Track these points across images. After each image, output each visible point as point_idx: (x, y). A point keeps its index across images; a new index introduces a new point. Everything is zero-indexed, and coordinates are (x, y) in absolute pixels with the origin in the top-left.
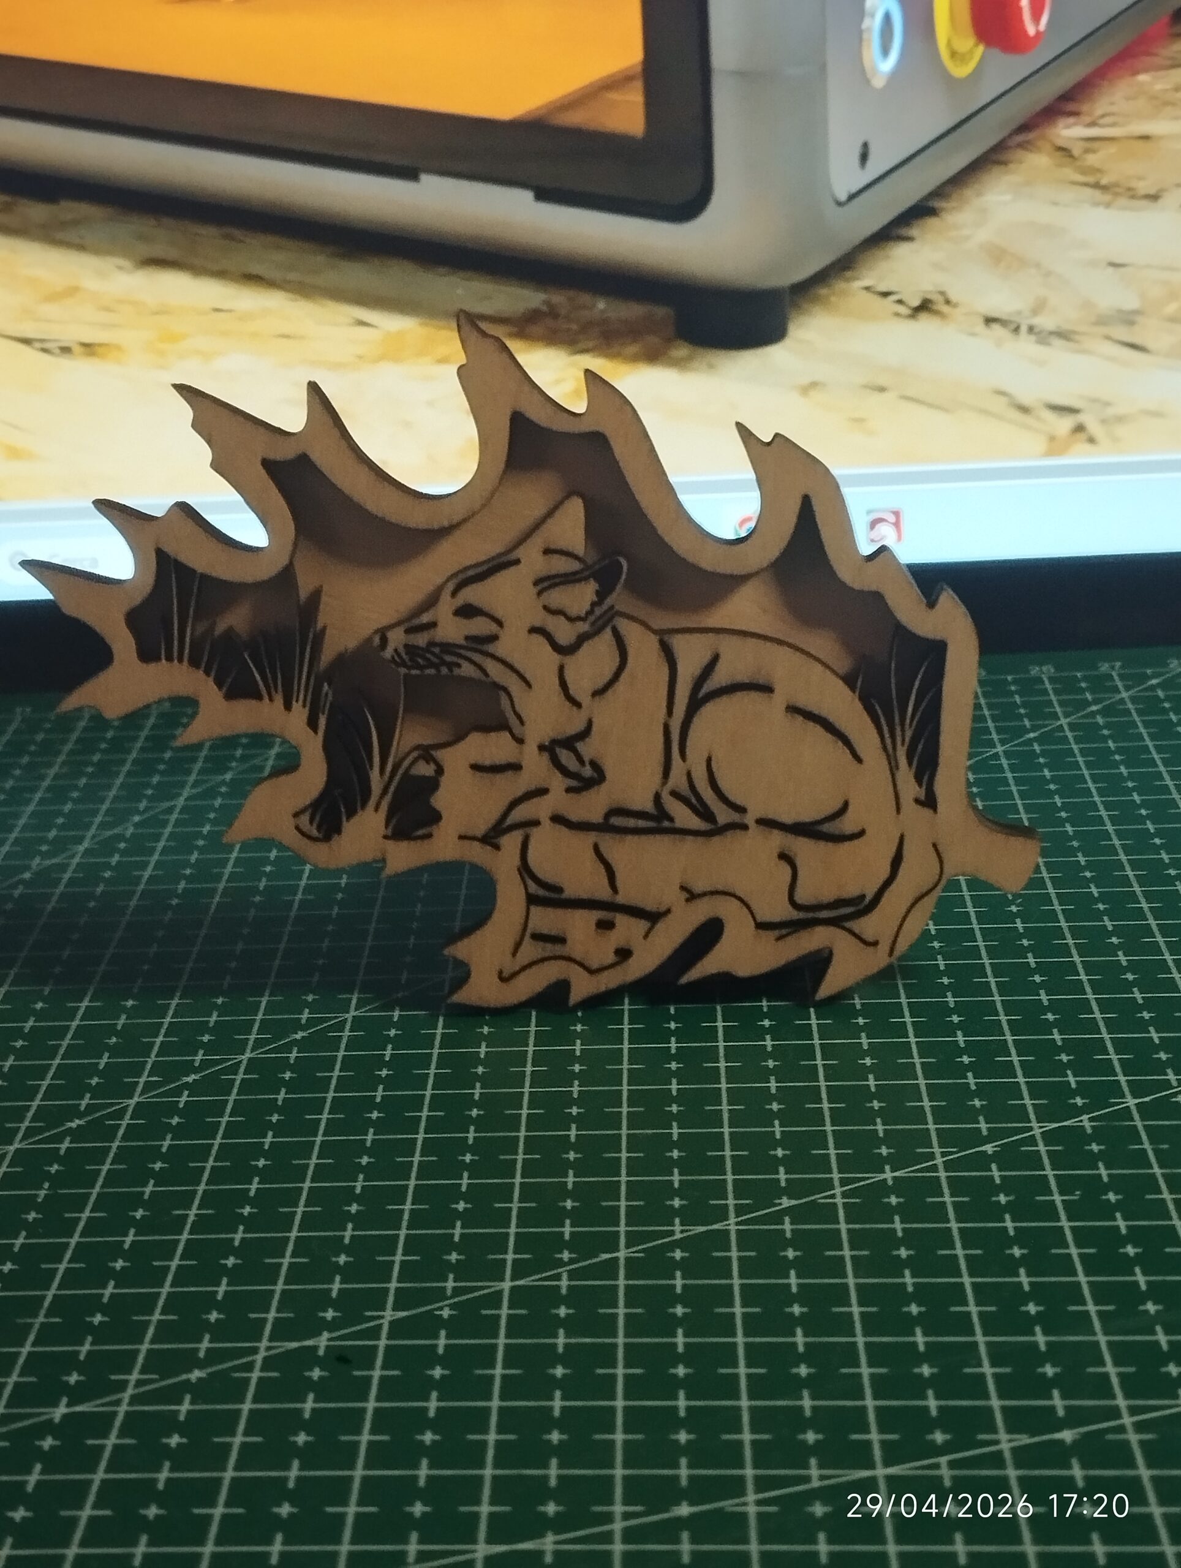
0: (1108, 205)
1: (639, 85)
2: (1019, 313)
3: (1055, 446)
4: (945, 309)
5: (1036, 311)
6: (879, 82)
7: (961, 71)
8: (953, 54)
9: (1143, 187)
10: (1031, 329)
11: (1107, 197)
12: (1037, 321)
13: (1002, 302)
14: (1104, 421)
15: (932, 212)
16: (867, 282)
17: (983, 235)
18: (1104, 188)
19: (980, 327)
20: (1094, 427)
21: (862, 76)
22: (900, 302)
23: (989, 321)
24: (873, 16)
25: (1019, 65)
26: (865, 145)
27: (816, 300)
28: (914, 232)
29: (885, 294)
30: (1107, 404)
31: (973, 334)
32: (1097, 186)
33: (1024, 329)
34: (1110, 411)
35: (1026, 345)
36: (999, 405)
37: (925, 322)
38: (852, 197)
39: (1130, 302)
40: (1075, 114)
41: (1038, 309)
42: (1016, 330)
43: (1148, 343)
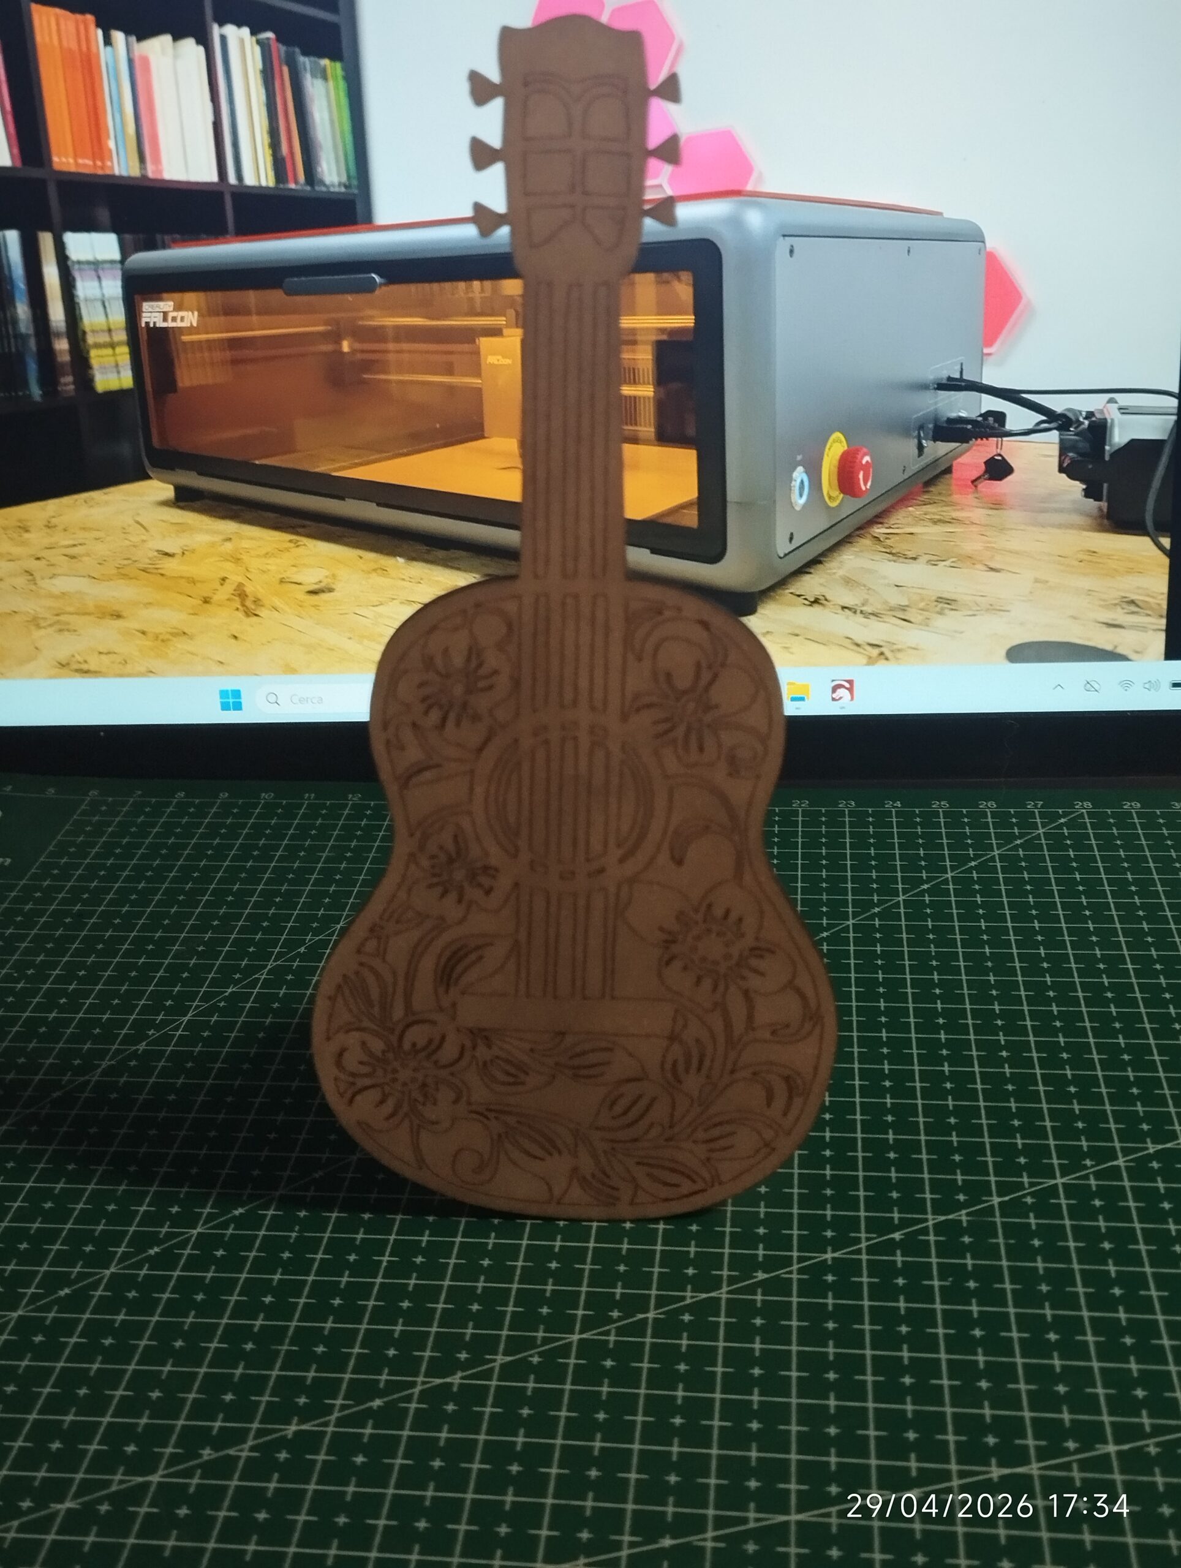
0: (895, 561)
1: (696, 507)
2: (857, 605)
3: (871, 661)
4: (825, 602)
5: (863, 605)
6: (798, 508)
7: (833, 504)
8: (830, 497)
9: (910, 554)
10: (861, 612)
11: (894, 558)
12: (864, 609)
13: (850, 600)
14: (892, 651)
15: (820, 562)
16: (791, 591)
17: (841, 572)
18: (894, 555)
19: (840, 611)
20: (888, 654)
21: (791, 506)
22: (805, 599)
23: (844, 608)
24: (796, 480)
25: (858, 503)
26: (792, 534)
27: (770, 597)
28: (812, 571)
29: (799, 596)
30: (894, 644)
31: (836, 614)
32: (890, 553)
33: (858, 612)
34: (895, 647)
35: (859, 618)
36: (847, 643)
37: (816, 605)
38: (786, 555)
39: (904, 602)
40: (882, 523)
42: (855, 612)
43: (912, 620)
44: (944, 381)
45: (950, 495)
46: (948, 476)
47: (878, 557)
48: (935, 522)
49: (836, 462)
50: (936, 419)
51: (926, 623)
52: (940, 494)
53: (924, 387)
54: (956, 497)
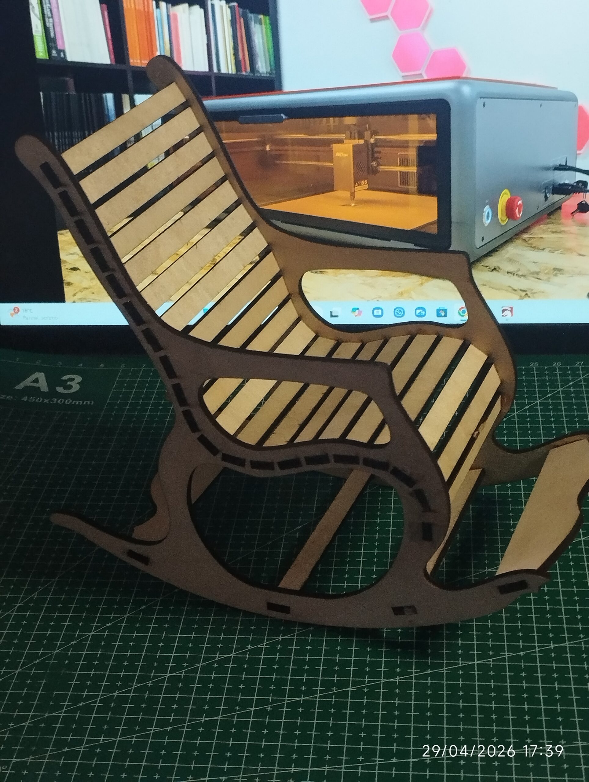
0: (533, 251)
1: (436, 224)
2: (514, 271)
3: (521, 298)
4: (499, 270)
6: (486, 225)
7: (503, 223)
8: (502, 220)
9: (540, 247)
10: (517, 275)
11: (533, 249)
12: (518, 273)
13: (511, 269)
14: (532, 293)
15: (497, 251)
16: (482, 264)
17: (507, 256)
18: (533, 247)
19: (506, 274)
20: (529, 294)
21: (483, 224)
22: (489, 268)
23: (508, 273)
24: (485, 212)
25: (516, 223)
26: (483, 237)
28: (493, 255)
29: (487, 267)
30: (533, 290)
31: (504, 275)
32: (531, 247)
33: (515, 275)
34: (533, 291)
35: (516, 277)
36: (509, 289)
37: (494, 272)
38: (480, 247)
39: (538, 270)
40: (527, 233)
41: (519, 270)
42: (514, 275)
43: (541, 278)
44: (558, 166)
45: (561, 220)
46: (559, 211)
47: (525, 248)
48: (553, 232)
49: (505, 204)
50: (554, 184)
51: (548, 280)
52: (555, 219)
53: (547, 169)
54: (563, 221)
